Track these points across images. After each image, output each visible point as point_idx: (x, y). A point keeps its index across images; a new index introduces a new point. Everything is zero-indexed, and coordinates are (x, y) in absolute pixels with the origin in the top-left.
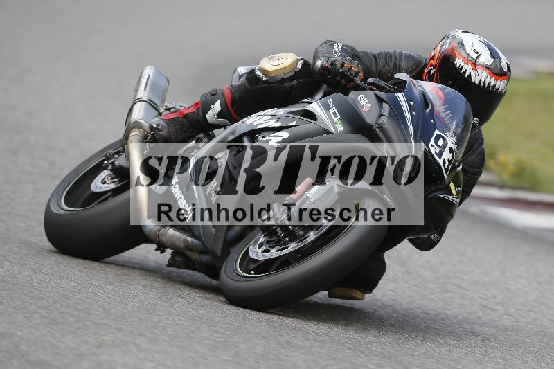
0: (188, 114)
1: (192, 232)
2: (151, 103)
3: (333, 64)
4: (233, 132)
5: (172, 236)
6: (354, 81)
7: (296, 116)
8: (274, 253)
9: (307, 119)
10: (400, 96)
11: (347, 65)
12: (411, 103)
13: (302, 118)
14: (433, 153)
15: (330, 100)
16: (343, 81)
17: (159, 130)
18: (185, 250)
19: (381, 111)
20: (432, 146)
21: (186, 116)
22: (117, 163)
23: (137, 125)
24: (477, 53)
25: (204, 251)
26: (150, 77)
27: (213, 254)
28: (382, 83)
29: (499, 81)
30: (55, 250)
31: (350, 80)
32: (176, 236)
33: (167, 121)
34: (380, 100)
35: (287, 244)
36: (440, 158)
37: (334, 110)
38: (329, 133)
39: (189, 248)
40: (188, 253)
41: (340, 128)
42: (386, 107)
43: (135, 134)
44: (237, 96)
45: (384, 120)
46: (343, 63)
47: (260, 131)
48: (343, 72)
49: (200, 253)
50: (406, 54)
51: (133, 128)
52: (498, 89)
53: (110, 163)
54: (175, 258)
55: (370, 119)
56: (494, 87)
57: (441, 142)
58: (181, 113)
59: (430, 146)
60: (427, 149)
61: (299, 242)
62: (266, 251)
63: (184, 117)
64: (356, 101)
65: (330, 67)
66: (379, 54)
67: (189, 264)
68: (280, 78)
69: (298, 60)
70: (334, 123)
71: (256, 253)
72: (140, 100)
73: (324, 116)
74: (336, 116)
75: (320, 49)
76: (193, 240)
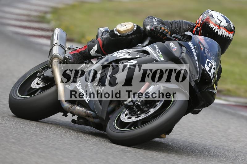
0: (81, 51)
1: (90, 108)
2: (61, 46)
3: (156, 28)
4: (107, 60)
5: (79, 110)
6: (167, 36)
7: (139, 53)
8: (134, 119)
9: (144, 54)
10: (190, 43)
11: (163, 29)
12: (195, 46)
13: (142, 54)
14: (207, 70)
15: (155, 45)
16: (161, 36)
17: (70, 59)
18: (86, 116)
19: (182, 51)
20: (206, 67)
21: (80, 52)
22: (45, 75)
23: (56, 57)
24: (220, 21)
25: (97, 117)
26: (59, 33)
27: (101, 118)
28: (180, 37)
29: (230, 34)
30: (15, 116)
31: (165, 35)
32: (80, 110)
33: (72, 55)
34: (181, 45)
35: (140, 115)
36: (210, 72)
37: (158, 50)
38: (157, 61)
39: (88, 115)
40: (88, 118)
41: (162, 59)
42: (184, 48)
43: (55, 61)
44: (105, 43)
45: (184, 55)
46: (161, 28)
47: (121, 60)
48: (162, 32)
49: (93, 118)
50: (185, 22)
51: (54, 58)
52: (230, 38)
53: (42, 75)
54: (80, 120)
55: (177, 54)
56: (228, 37)
57: (210, 65)
58: (78, 51)
59: (205, 67)
60: (204, 69)
61: (146, 114)
62: (130, 118)
63: (79, 53)
64: (168, 45)
65: (154, 29)
66: (173, 22)
67: (86, 123)
68: (126, 34)
69: (134, 26)
70: (158, 56)
71: (124, 119)
72: (56, 44)
73: (153, 53)
74: (159, 53)
75: (147, 20)
76: (90, 112)
